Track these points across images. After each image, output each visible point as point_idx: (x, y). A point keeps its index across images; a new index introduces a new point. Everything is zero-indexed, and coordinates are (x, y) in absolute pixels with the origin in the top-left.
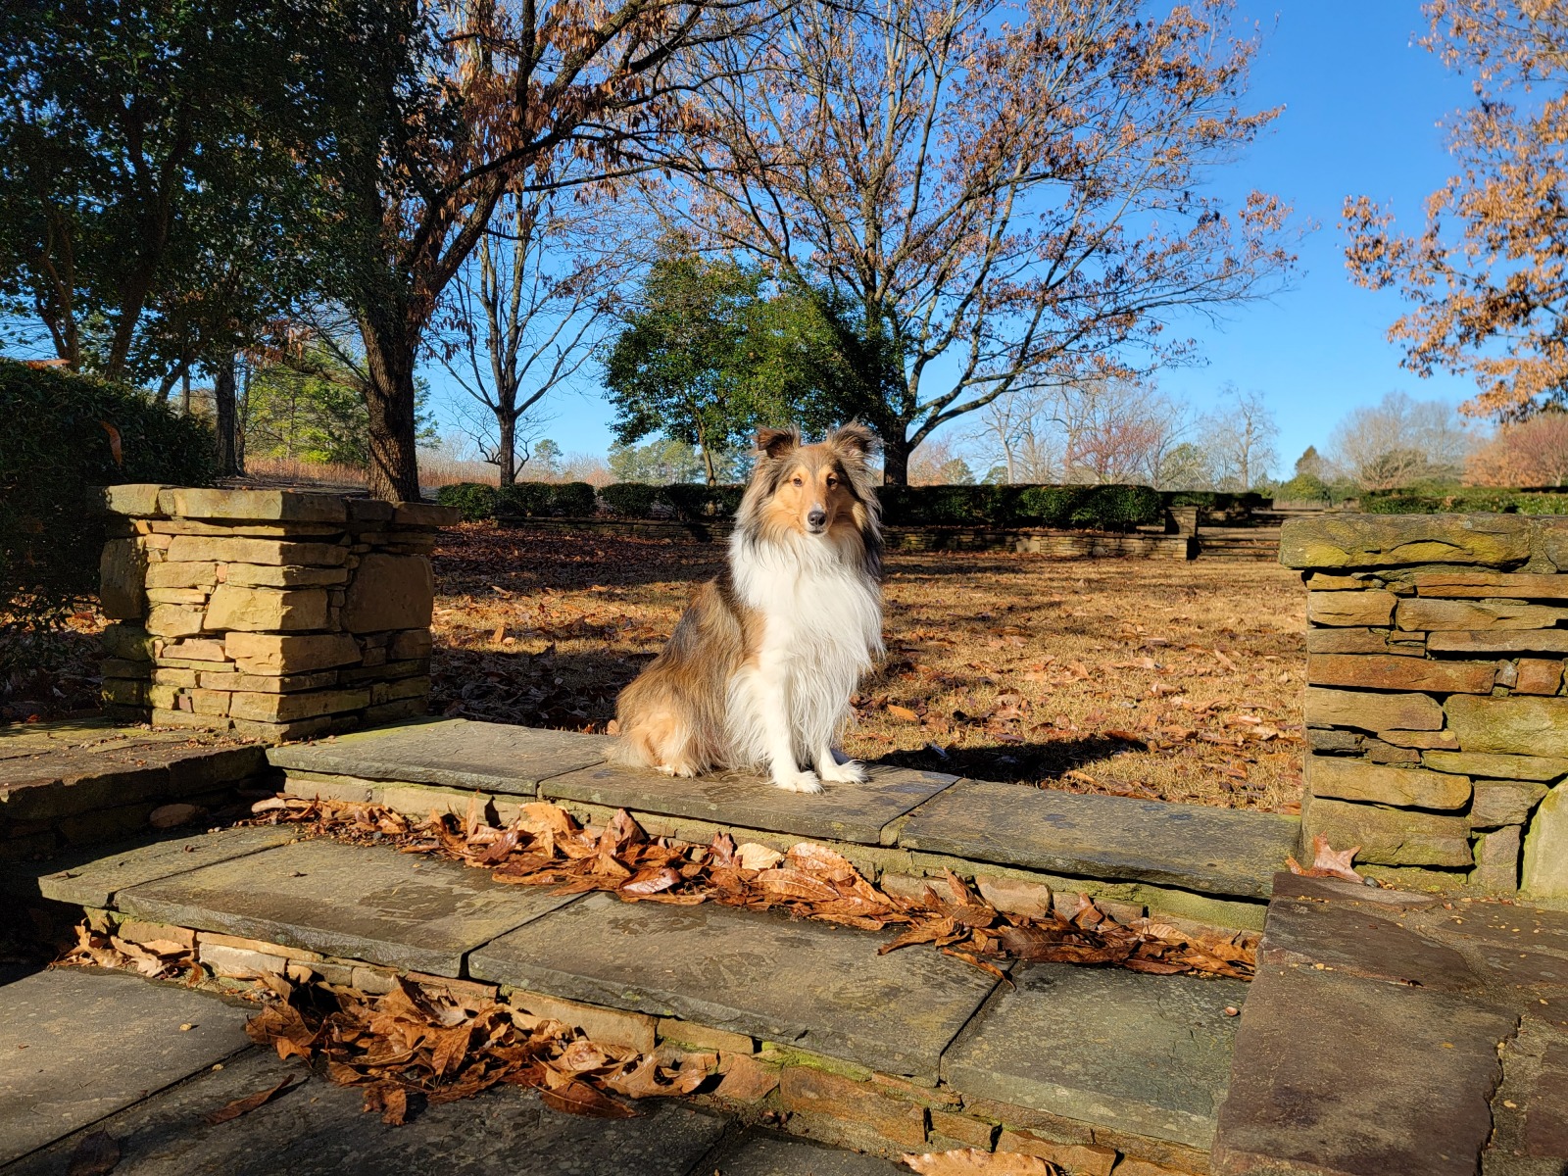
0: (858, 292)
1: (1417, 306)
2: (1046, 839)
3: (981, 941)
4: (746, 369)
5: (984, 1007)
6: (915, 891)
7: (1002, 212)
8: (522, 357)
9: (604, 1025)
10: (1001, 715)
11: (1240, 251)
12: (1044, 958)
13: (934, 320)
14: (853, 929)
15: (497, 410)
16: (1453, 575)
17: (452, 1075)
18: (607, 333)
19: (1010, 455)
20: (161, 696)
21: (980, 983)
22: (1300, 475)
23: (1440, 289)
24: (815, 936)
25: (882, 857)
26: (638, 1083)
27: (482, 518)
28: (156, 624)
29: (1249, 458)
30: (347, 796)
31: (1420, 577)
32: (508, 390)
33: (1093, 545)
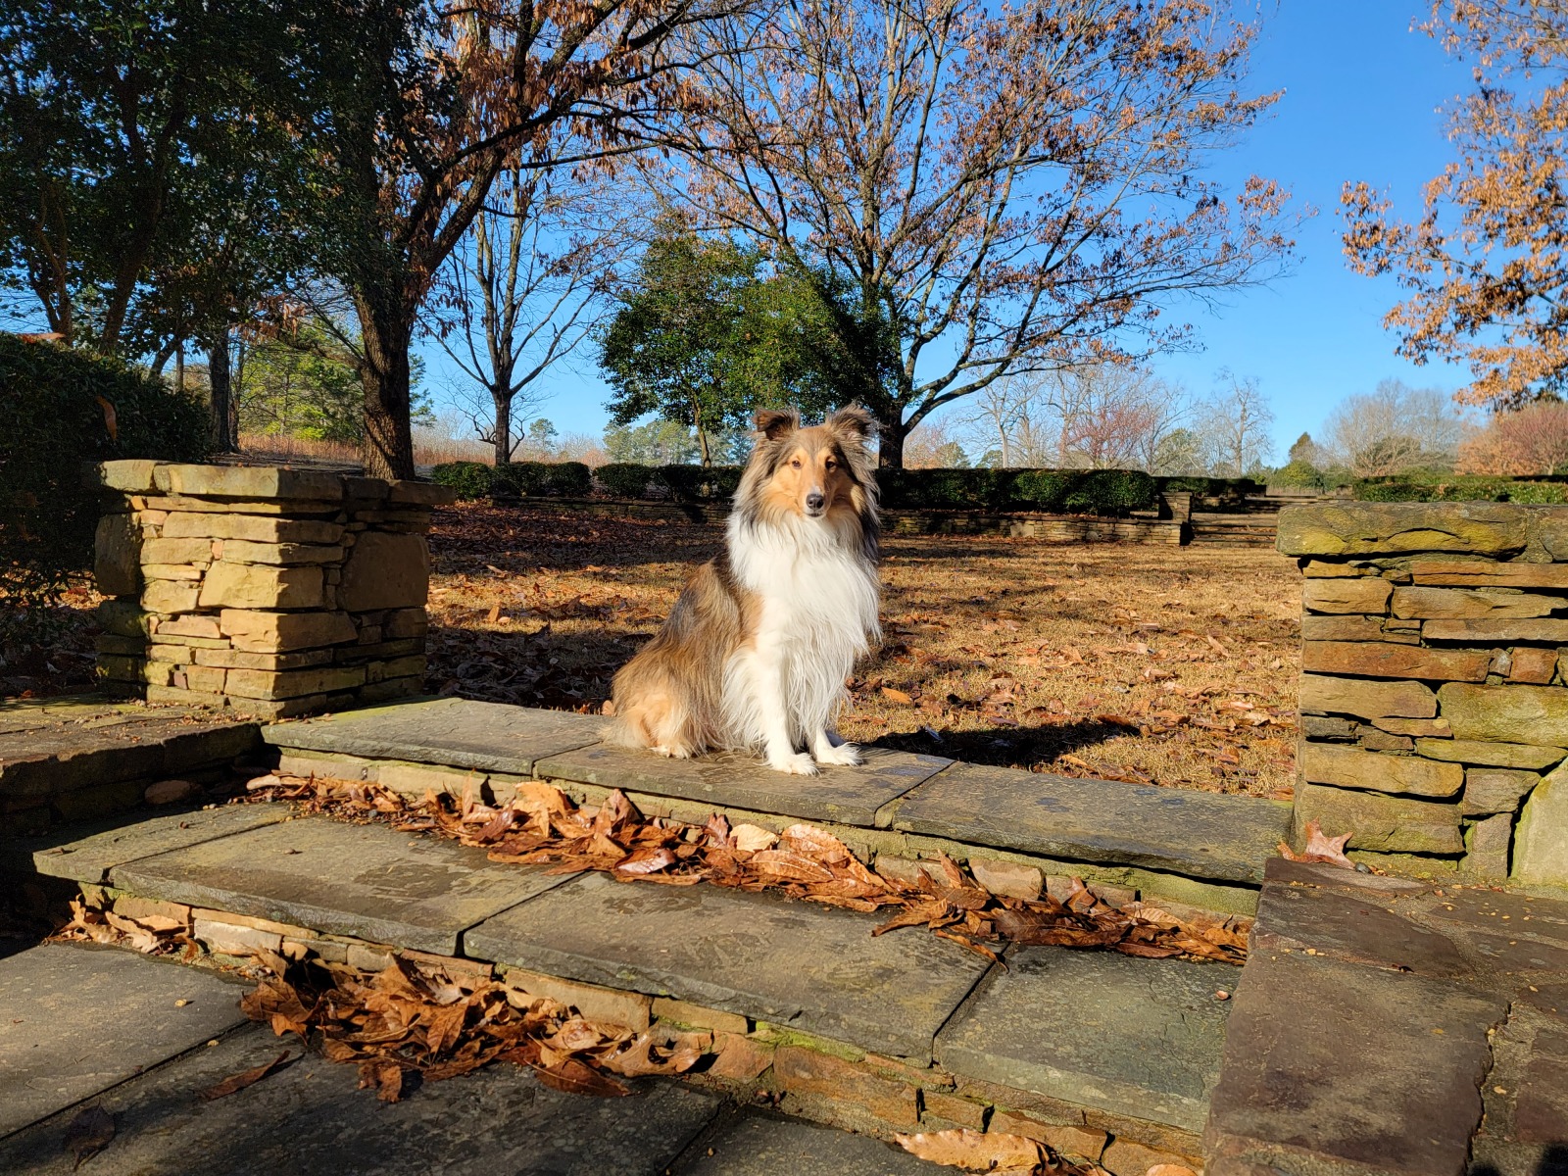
0: (855, 274)
1: (1413, 293)
2: (1039, 823)
3: (974, 923)
4: (742, 350)
5: (977, 989)
6: (909, 873)
7: (1000, 194)
8: (518, 335)
9: (599, 1004)
10: (995, 699)
11: (1237, 236)
12: (1037, 941)
13: (931, 303)
14: (847, 911)
15: (492, 389)
16: (1449, 564)
17: (447, 1053)
18: (603, 312)
19: (1005, 439)
20: (156, 673)
21: (973, 966)
22: (1294, 462)
23: (1437, 276)
24: (808, 917)
25: (876, 839)
26: (633, 1061)
27: (477, 496)
28: (151, 601)
29: (1243, 444)
30: (342, 774)
31: (1416, 565)
32: (504, 369)
33: (1087, 530)
